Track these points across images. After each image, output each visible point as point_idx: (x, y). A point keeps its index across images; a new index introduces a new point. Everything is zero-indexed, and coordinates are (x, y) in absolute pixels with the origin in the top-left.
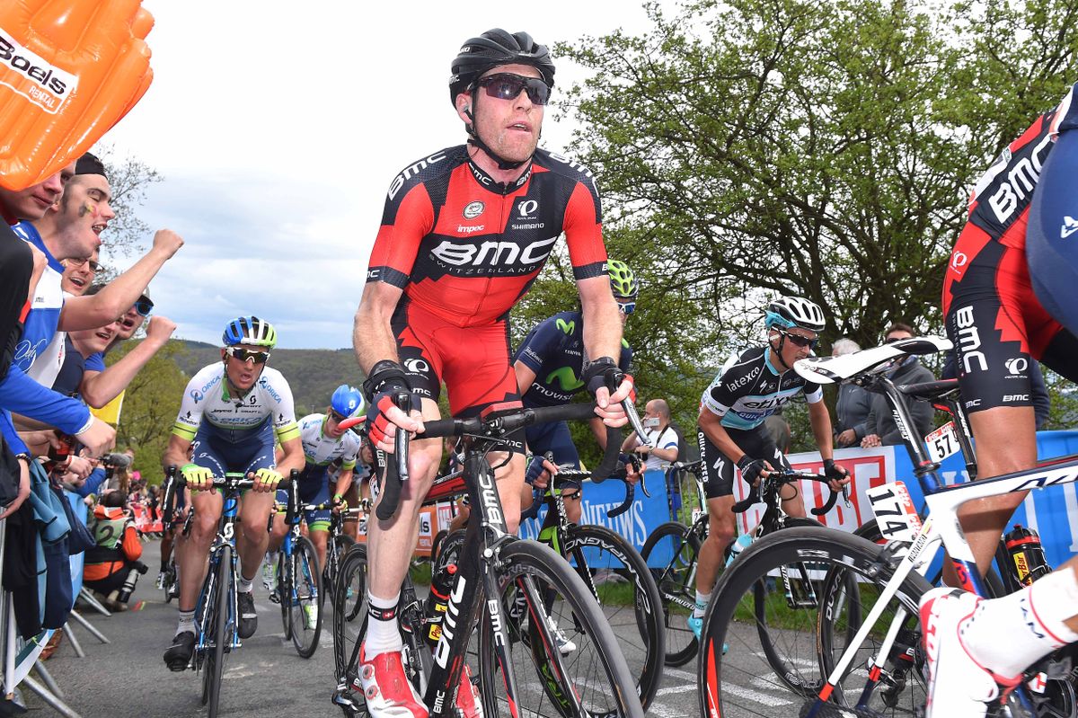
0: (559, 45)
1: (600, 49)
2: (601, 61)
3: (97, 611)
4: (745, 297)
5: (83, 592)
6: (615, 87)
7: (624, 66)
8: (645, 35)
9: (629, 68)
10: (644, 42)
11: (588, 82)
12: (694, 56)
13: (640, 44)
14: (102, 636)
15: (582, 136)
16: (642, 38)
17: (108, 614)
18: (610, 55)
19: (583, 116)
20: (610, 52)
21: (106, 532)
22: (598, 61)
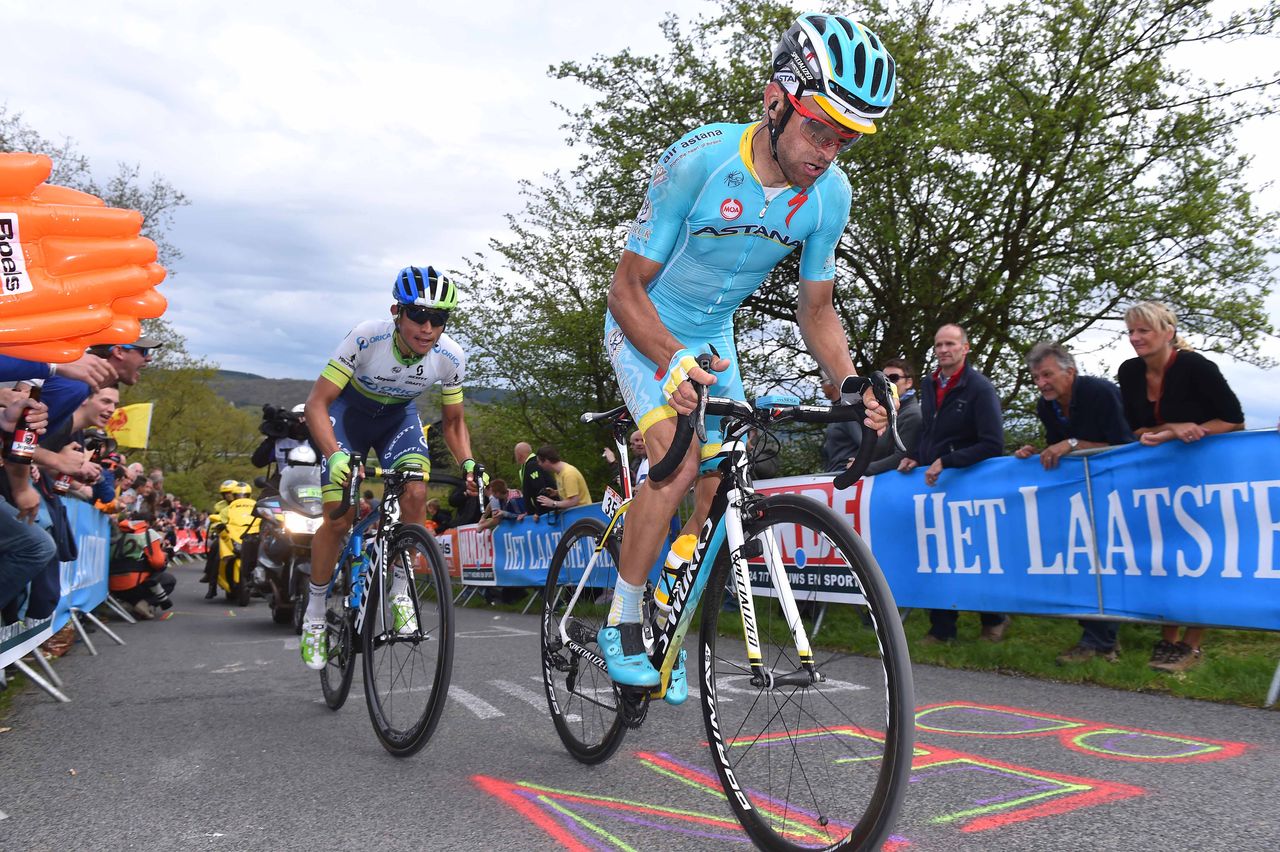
0: (566, 65)
1: (609, 70)
2: (611, 83)
3: (120, 619)
4: (762, 329)
5: (109, 600)
6: (629, 111)
7: (634, 88)
8: (656, 56)
9: (640, 90)
10: (655, 63)
11: (599, 104)
12: (711, 80)
13: (652, 65)
14: (117, 638)
15: (589, 160)
16: (653, 59)
17: (132, 621)
18: (620, 77)
19: (595, 140)
20: (620, 73)
21: (130, 544)
22: (607, 84)
